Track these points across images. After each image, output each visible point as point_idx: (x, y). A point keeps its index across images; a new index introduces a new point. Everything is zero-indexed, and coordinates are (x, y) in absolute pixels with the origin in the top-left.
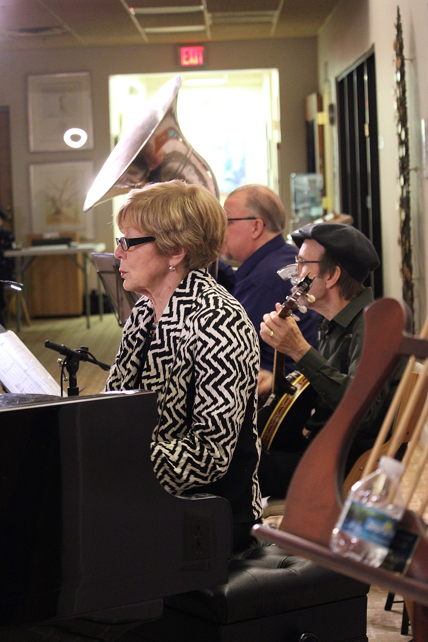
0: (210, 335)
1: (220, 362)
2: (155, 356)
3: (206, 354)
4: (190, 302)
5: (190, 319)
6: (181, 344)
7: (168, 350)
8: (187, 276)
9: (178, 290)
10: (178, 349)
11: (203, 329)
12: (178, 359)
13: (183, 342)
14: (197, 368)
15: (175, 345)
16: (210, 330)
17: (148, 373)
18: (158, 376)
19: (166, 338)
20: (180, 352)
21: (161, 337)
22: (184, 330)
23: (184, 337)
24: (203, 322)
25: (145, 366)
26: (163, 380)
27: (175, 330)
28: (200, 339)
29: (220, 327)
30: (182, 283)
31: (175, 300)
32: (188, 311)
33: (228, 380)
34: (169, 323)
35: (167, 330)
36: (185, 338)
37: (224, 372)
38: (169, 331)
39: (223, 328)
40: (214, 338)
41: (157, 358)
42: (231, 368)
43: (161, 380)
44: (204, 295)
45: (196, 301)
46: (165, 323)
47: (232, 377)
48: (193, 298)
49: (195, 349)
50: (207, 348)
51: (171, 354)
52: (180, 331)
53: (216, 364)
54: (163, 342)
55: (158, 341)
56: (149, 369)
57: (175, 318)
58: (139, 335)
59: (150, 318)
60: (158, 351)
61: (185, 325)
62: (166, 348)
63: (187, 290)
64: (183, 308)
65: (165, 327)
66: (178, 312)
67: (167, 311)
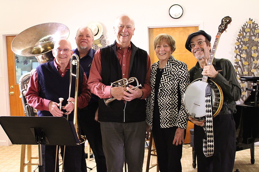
2: (164, 76)
3: (182, 75)
4: (173, 62)
9: (169, 60)
13: (174, 72)
21: (166, 71)
24: (180, 67)
25: (162, 79)
29: (182, 69)
31: (169, 62)
32: (173, 65)
34: (168, 68)
45: (174, 62)
55: (165, 72)
56: (163, 79)
57: (169, 66)
58: (155, 71)
59: (157, 67)
60: (165, 75)
61: (173, 68)
62: (168, 74)
63: (171, 60)
64: (171, 64)
65: (167, 69)
66: (170, 65)
67: (167, 65)
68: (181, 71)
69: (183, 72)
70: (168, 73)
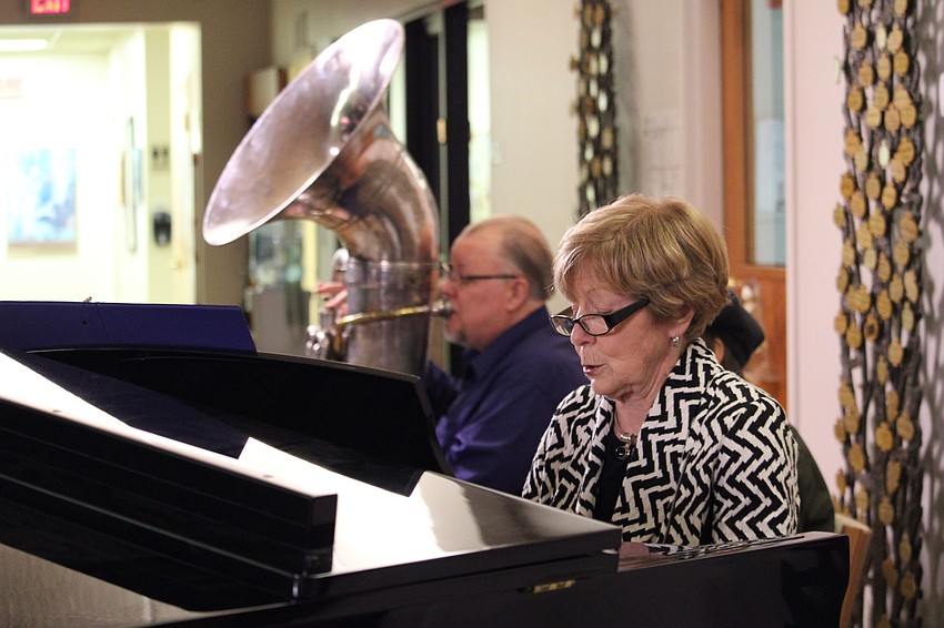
0: (744, 443)
1: (762, 486)
2: (636, 486)
3: (737, 472)
4: (697, 396)
5: (701, 421)
6: (687, 463)
7: (661, 475)
8: (686, 354)
9: (673, 376)
10: (681, 470)
11: (730, 434)
12: (682, 488)
13: (691, 459)
14: (718, 497)
15: (676, 466)
16: (743, 433)
17: (625, 516)
18: (643, 519)
19: (655, 456)
20: (685, 475)
21: (648, 454)
22: (690, 441)
23: (691, 451)
24: (729, 422)
25: (619, 504)
26: (654, 526)
27: (675, 442)
28: (724, 449)
30: (678, 364)
31: (670, 392)
32: (694, 411)
33: (775, 514)
34: (661, 431)
35: (658, 443)
36: (694, 453)
37: (767, 502)
38: (661, 445)
39: (765, 431)
40: (750, 446)
41: (641, 490)
42: (779, 495)
43: (650, 524)
44: (718, 382)
45: (706, 395)
46: (654, 431)
47: (780, 510)
48: (701, 389)
49: (716, 467)
50: (739, 463)
51: (669, 482)
52: (683, 442)
53: (755, 489)
54: (650, 462)
55: (643, 462)
56: (626, 508)
57: (671, 423)
58: (591, 457)
59: (607, 427)
60: (642, 477)
61: (692, 433)
62: (658, 473)
63: (688, 377)
64: (684, 405)
65: (654, 438)
66: (678, 413)
67: (656, 410)
68: (733, 446)
69: (746, 454)
70: (663, 466)
